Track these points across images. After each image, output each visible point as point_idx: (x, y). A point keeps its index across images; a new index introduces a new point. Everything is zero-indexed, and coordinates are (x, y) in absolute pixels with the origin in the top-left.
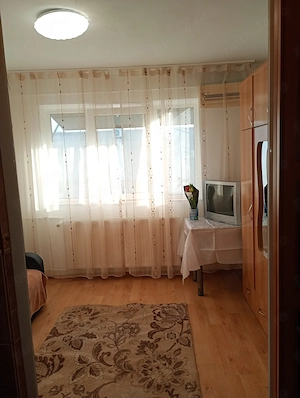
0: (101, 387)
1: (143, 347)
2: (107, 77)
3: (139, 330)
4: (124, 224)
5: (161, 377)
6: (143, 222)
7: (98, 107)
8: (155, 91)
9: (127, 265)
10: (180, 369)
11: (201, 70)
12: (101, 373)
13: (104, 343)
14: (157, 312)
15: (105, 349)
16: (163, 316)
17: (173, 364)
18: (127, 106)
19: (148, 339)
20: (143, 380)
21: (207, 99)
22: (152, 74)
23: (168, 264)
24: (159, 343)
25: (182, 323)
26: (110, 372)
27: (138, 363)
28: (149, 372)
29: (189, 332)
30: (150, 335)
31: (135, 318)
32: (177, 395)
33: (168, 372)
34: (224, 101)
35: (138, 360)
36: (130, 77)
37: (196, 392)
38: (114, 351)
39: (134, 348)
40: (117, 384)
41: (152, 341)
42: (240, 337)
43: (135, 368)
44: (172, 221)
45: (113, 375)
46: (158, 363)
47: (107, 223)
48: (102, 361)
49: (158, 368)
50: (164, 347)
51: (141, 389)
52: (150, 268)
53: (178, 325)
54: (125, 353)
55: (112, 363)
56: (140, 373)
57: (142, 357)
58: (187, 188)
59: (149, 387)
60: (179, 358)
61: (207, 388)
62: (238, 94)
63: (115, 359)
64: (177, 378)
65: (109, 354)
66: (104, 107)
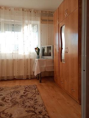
0: (5, 110)
1: (22, 96)
2: (10, 10)
3: (20, 92)
4: (14, 60)
5: (30, 104)
6: (21, 60)
7: (6, 20)
8: (26, 17)
9: (14, 75)
10: (36, 101)
11: (41, 12)
12: (5, 105)
13: (6, 97)
14: (26, 87)
15: (7, 98)
16: (29, 88)
17: (34, 100)
18: (16, 21)
19: (23, 94)
20: (23, 106)
21: (43, 21)
22: (25, 11)
23: (29, 74)
24: (28, 95)
25: (35, 89)
26: (9, 105)
27: (20, 101)
28: (25, 103)
29: (38, 91)
30: (24, 93)
31: (18, 89)
32: (37, 108)
33: (32, 102)
34: (48, 22)
35: (20, 100)
36: (18, 11)
37: (44, 106)
38: (10, 98)
39: (18, 97)
40: (12, 108)
41: (25, 94)
42: (55, 91)
43: (19, 102)
44: (31, 60)
45: (10, 105)
46: (28, 100)
47: (7, 60)
48: (5, 102)
49: (28, 101)
50: (30, 95)
51: (23, 108)
52: (23, 76)
53: (34, 90)
54: (15, 99)
55: (10, 102)
56: (21, 104)
57: (22, 99)
58: (36, 49)
59: (25, 107)
60: (36, 98)
61: (47, 105)
62: (53, 20)
63: (11, 101)
64: (36, 103)
65: (8, 100)
66: (8, 20)
